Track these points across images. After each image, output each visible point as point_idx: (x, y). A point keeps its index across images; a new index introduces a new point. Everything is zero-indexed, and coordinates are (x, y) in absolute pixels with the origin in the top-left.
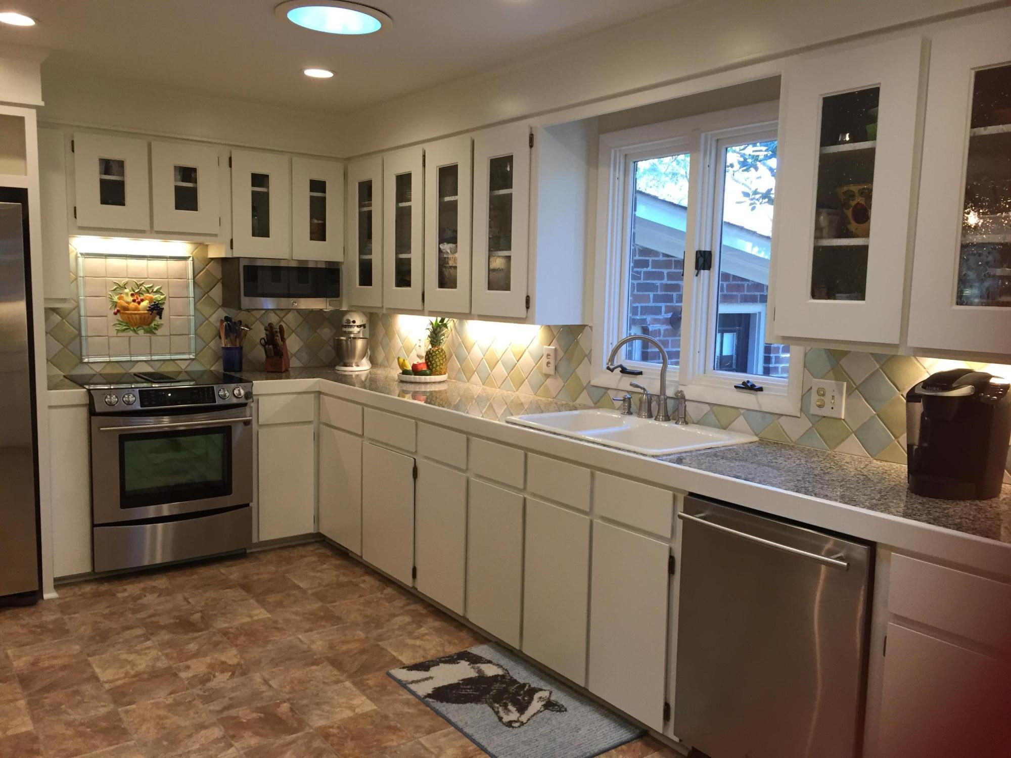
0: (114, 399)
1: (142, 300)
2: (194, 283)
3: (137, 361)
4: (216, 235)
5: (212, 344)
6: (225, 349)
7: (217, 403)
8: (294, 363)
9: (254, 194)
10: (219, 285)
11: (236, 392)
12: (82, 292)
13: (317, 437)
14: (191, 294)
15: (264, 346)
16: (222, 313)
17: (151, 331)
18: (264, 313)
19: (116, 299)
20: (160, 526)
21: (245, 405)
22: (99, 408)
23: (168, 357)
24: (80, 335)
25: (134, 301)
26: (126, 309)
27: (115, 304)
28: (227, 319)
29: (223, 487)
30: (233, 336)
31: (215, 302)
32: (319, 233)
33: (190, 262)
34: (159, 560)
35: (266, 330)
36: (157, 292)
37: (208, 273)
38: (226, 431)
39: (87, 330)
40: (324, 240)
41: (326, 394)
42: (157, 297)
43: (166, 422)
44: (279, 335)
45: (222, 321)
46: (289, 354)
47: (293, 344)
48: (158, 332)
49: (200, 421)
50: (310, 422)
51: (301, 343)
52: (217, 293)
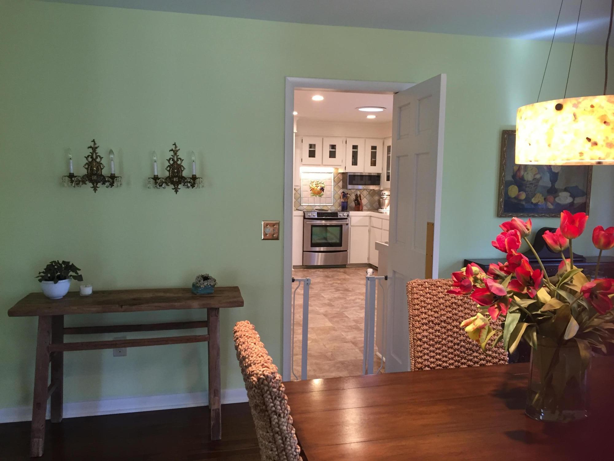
0: (310, 214)
1: (318, 186)
2: (334, 181)
3: (316, 206)
4: (340, 165)
5: (338, 201)
6: (342, 202)
7: (338, 217)
8: (364, 208)
9: (353, 151)
10: (342, 181)
11: (344, 214)
12: (302, 184)
13: (369, 231)
14: (333, 184)
15: (354, 201)
16: (342, 191)
17: (320, 196)
18: (355, 191)
19: (311, 186)
20: (320, 254)
21: (346, 219)
22: (306, 217)
23: (325, 205)
24: (301, 197)
25: (316, 186)
26: (314, 189)
27: (311, 187)
28: (343, 192)
29: (340, 245)
30: (345, 198)
31: (340, 187)
32: (373, 163)
33: (333, 174)
34: (319, 264)
35: (355, 196)
36: (323, 184)
37: (338, 177)
38: (341, 226)
39: (302, 196)
40: (375, 166)
41: (373, 217)
42: (323, 185)
43: (323, 222)
44: (359, 197)
45: (342, 193)
46: (363, 205)
47: (364, 201)
48: (323, 196)
49: (334, 222)
50: (367, 226)
51: (368, 201)
52: (341, 184)
